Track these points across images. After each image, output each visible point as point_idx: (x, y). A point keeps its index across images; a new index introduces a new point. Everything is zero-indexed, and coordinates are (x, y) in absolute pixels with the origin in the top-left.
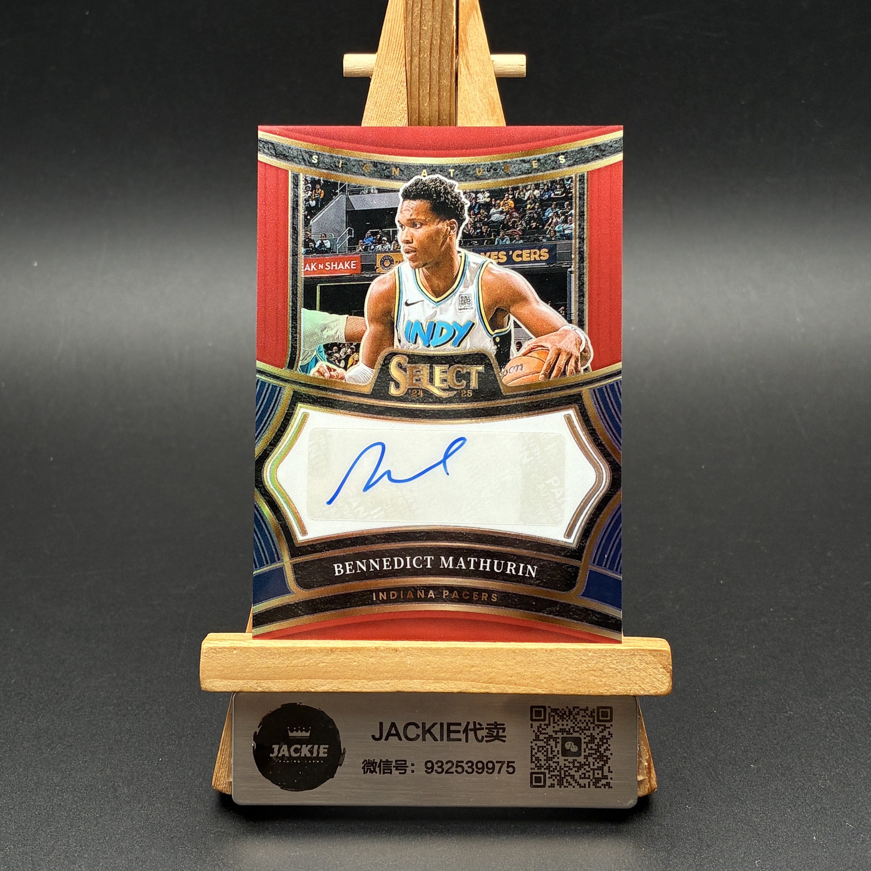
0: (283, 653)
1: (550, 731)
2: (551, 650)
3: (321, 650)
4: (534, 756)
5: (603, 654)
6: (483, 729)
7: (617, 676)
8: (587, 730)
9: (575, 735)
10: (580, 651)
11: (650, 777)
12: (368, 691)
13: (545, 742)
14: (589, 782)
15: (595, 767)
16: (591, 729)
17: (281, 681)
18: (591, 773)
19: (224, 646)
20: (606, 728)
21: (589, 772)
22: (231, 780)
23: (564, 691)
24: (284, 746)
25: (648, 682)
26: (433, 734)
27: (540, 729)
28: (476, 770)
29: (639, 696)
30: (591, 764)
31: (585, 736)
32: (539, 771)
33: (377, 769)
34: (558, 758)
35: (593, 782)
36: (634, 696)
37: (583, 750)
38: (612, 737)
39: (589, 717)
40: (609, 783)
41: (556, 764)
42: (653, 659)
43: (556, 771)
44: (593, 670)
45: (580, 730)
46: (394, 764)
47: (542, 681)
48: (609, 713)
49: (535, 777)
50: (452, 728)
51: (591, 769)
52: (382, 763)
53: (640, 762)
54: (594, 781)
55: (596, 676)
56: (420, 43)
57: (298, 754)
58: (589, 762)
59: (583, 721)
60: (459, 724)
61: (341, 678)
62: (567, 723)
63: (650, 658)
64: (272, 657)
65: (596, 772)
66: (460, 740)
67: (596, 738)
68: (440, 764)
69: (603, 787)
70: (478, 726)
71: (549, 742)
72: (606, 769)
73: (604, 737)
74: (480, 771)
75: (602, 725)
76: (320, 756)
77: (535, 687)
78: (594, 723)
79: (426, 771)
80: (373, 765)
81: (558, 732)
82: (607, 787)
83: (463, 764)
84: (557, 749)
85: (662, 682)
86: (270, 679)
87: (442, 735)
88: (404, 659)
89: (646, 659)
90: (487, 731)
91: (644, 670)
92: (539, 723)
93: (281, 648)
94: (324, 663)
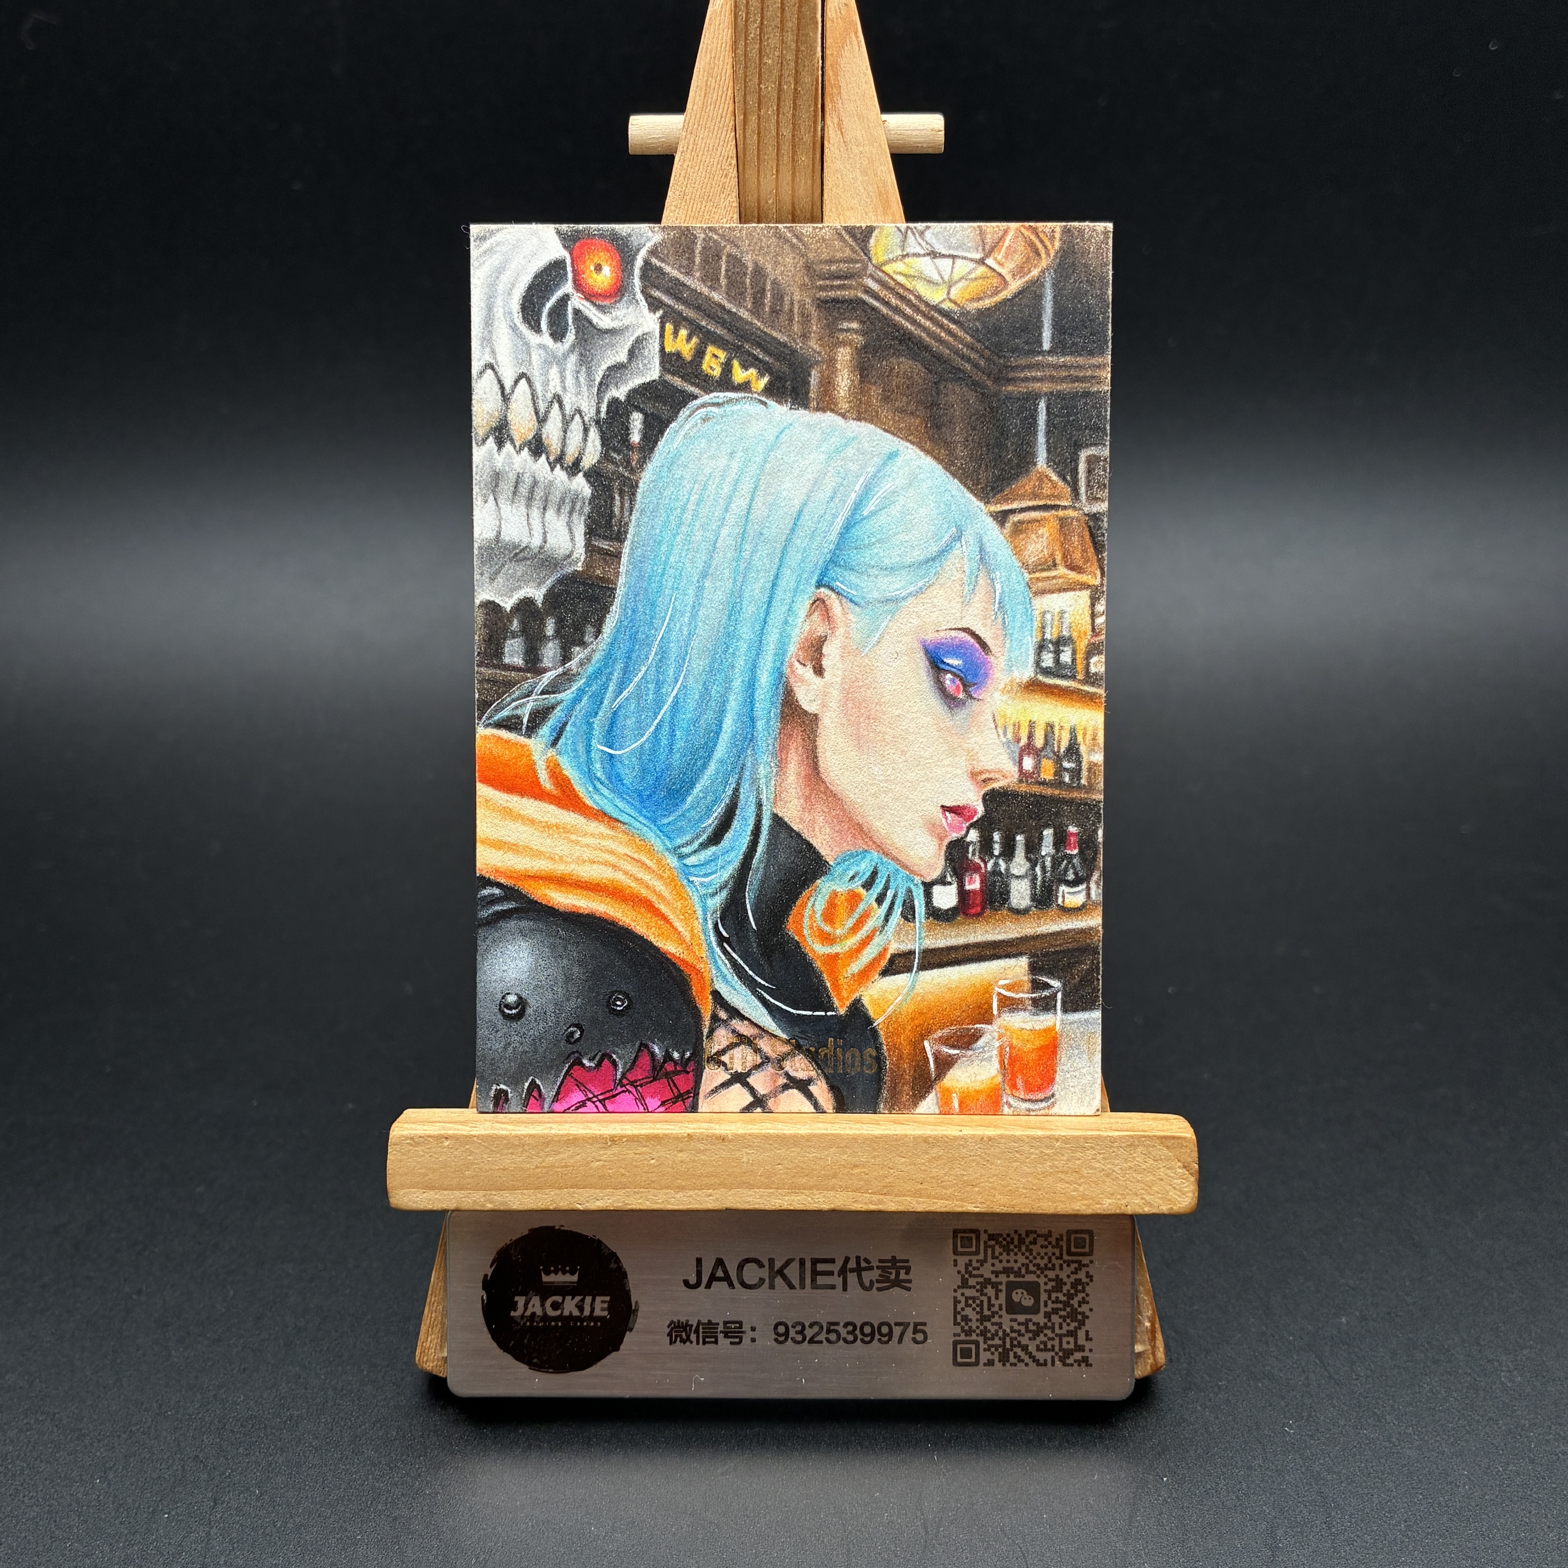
1: (986, 1271)
2: (990, 1139)
3: (595, 1140)
4: (960, 1313)
6: (871, 1268)
7: (1104, 1182)
8: (1050, 1269)
10: (1039, 1139)
11: (1154, 1347)
12: (676, 1208)
13: (977, 1291)
14: (1053, 1358)
15: (1064, 1331)
16: (1057, 1267)
17: (525, 1192)
18: (1056, 1342)
19: (428, 1133)
20: (1081, 1265)
21: (1053, 1339)
23: (1013, 1207)
24: (534, 1298)
25: (1157, 1192)
26: (786, 1277)
27: (970, 1269)
29: (1140, 1215)
30: (1057, 1326)
31: (1046, 1280)
32: (968, 1338)
33: (693, 1337)
34: (1000, 1317)
35: (1060, 1357)
36: (1131, 1216)
37: (1042, 1304)
38: (1091, 1280)
39: (1053, 1247)
40: (1087, 1357)
41: (996, 1327)
42: (1165, 1151)
43: (996, 1338)
44: (1062, 1172)
45: (1038, 1269)
46: (721, 1328)
47: (977, 1189)
48: (1087, 1241)
50: (820, 1267)
51: (1057, 1335)
52: (701, 1327)
53: (1140, 1322)
54: (1061, 1354)
55: (1067, 1183)
56: (760, 89)
57: (558, 1313)
58: (1053, 1324)
59: (1042, 1254)
60: (832, 1261)
61: (628, 1188)
62: (1015, 1258)
63: (1161, 1151)
64: (510, 1151)
65: (1065, 1340)
66: (833, 1287)
67: (1065, 1284)
68: (799, 1328)
69: (1076, 1365)
70: (864, 1264)
71: (985, 1291)
72: (1081, 1334)
73: (1078, 1281)
74: (868, 1339)
75: (1076, 1262)
76: (595, 1314)
77: (962, 1200)
78: (1061, 1258)
79: (776, 1340)
80: (685, 1330)
81: (1001, 1272)
82: (1083, 1365)
83: (840, 1328)
84: (999, 1302)
85: (1180, 1191)
86: (508, 1189)
87: (802, 1279)
88: (738, 1154)
89: (1154, 1153)
90: (879, 1272)
91: (1150, 1171)
92: (969, 1258)
93: (525, 1136)
94: (599, 1161)
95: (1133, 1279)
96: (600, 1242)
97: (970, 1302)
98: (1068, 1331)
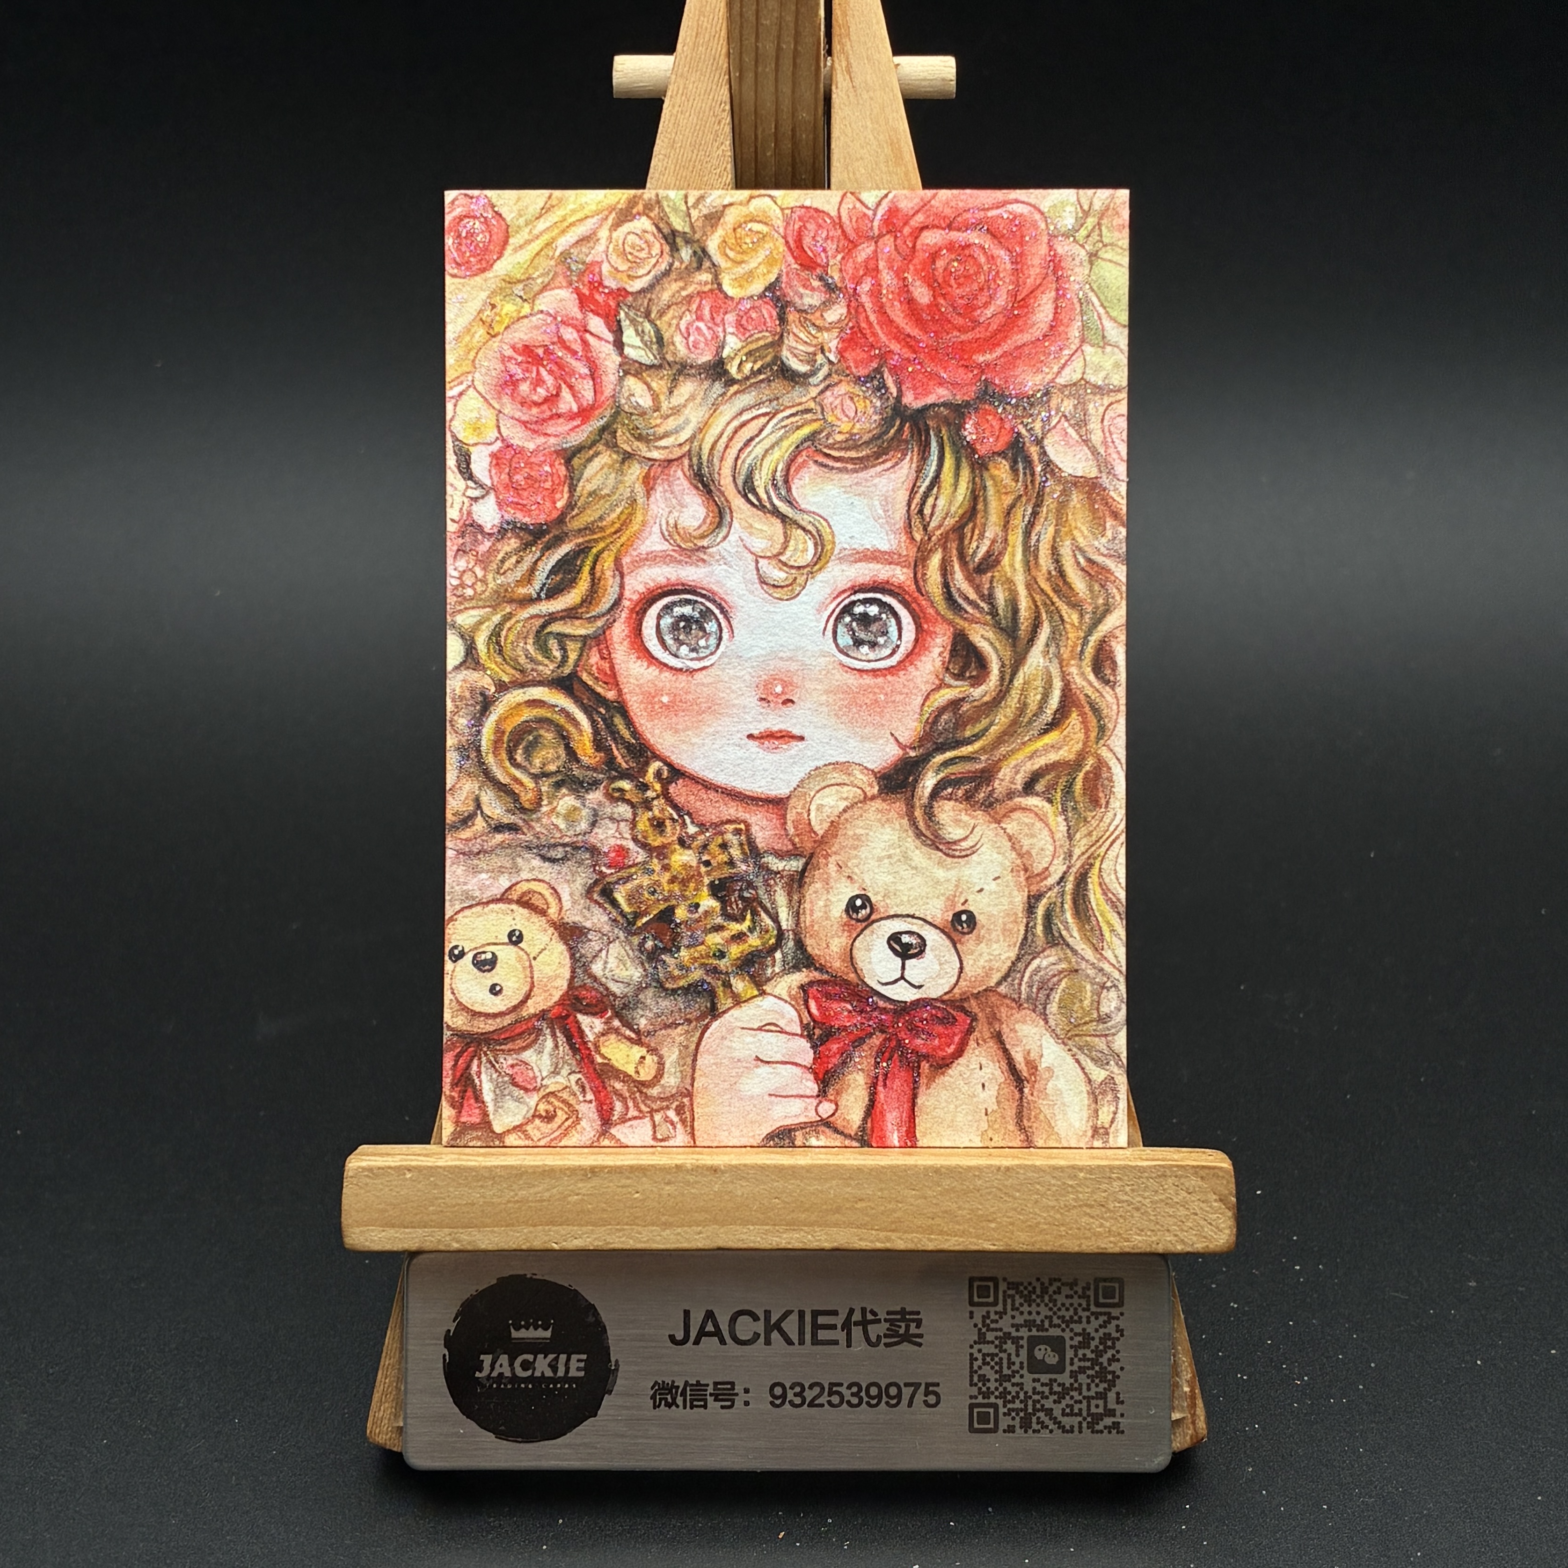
0: (500, 1176)
1: (1005, 1324)
2: (1008, 1169)
3: (573, 1171)
4: (976, 1372)
5: (1105, 1174)
6: (879, 1321)
7: (1132, 1216)
8: (1076, 1322)
9: (1054, 1332)
10: (1062, 1169)
11: (1194, 1415)
12: (663, 1247)
13: (996, 1347)
14: (1080, 1423)
15: (1092, 1393)
16: (1084, 1320)
17: (496, 1229)
18: (1084, 1406)
19: (387, 1164)
20: (1111, 1318)
21: (1080, 1402)
22: (403, 1423)
23: (1033, 1244)
25: (1191, 1228)
26: (784, 1331)
27: (988, 1321)
28: (865, 1399)
29: (1173, 1255)
30: (1084, 1387)
31: (1072, 1335)
32: (986, 1401)
33: (679, 1401)
34: (1022, 1376)
35: (1088, 1423)
36: (1164, 1256)
37: (1068, 1361)
38: (1122, 1335)
39: (1079, 1297)
40: (1119, 1423)
41: (1018, 1389)
42: (1200, 1183)
43: (1017, 1401)
44: (1087, 1205)
45: (1063, 1322)
46: (710, 1389)
47: (993, 1225)
48: (1117, 1289)
50: (821, 1320)
51: (1084, 1398)
52: (688, 1388)
53: (1177, 1385)
54: (1089, 1419)
55: (1093, 1217)
56: (757, 46)
57: (529, 1373)
58: (1081, 1385)
59: (1067, 1305)
60: (835, 1313)
61: (610, 1224)
62: (1039, 1309)
63: (1194, 1182)
64: (480, 1183)
65: (1093, 1402)
66: (836, 1343)
67: (1093, 1339)
68: (798, 1389)
69: (1106, 1431)
70: (870, 1317)
71: (1005, 1347)
72: (1111, 1396)
73: (1107, 1336)
74: (874, 1402)
75: (1105, 1314)
77: (978, 1237)
78: (1088, 1309)
79: (772, 1403)
80: (670, 1392)
81: (1022, 1326)
82: (1114, 1431)
83: (843, 1390)
84: (1020, 1359)
85: (1217, 1228)
86: (476, 1226)
87: (801, 1333)
88: (731, 1187)
89: (1187, 1184)
90: (887, 1325)
91: (1184, 1204)
92: (986, 1309)
93: (496, 1167)
94: (577, 1194)
95: (1169, 1335)
97: (988, 1359)
98: (1096, 1393)
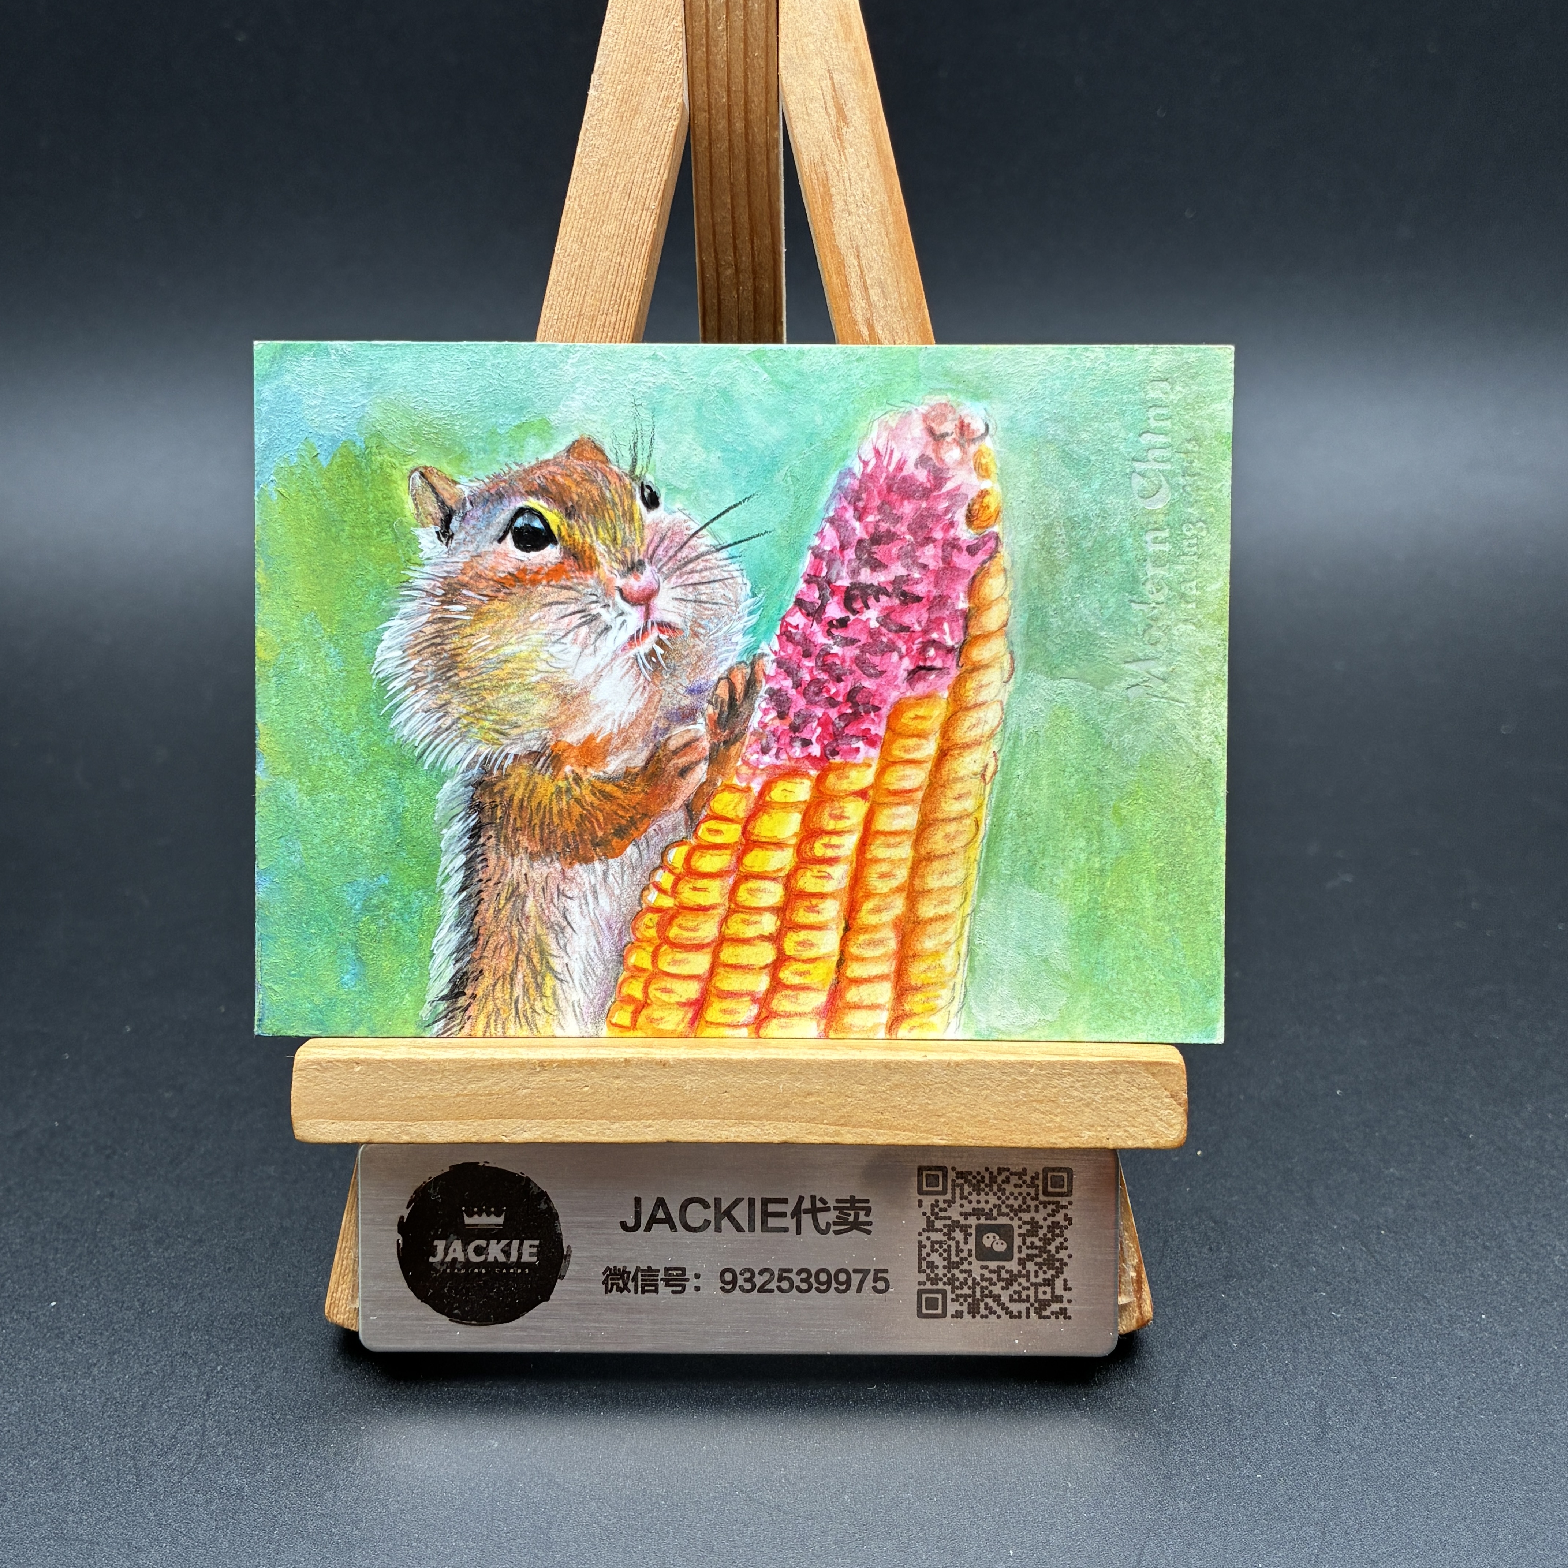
0: (449, 1070)
1: (954, 1213)
2: (958, 1064)
3: (522, 1065)
4: (925, 1259)
5: (1056, 1069)
6: (828, 1209)
7: (1083, 1112)
8: (1024, 1210)
9: (1003, 1220)
10: (1012, 1065)
11: (1140, 1299)
12: (612, 1140)
13: (945, 1235)
14: (1028, 1309)
15: (1040, 1280)
16: (1033, 1208)
17: (445, 1122)
18: (1032, 1292)
19: (337, 1057)
20: (1059, 1207)
22: (358, 1304)
23: (983, 1139)
25: (1143, 1124)
26: (734, 1219)
27: (937, 1210)
28: (815, 1285)
29: (1123, 1150)
30: (1032, 1274)
31: (1020, 1223)
32: (935, 1287)
33: (631, 1285)
34: (970, 1263)
35: (1035, 1308)
36: (1114, 1151)
37: (1016, 1250)
38: (1070, 1224)
39: (1028, 1186)
40: (1066, 1309)
41: (966, 1275)
42: (1151, 1079)
43: (966, 1287)
44: (1036, 1101)
45: (1011, 1211)
46: (661, 1275)
47: (943, 1120)
48: (1066, 1180)
49: (927, 1299)
50: (772, 1208)
51: (1032, 1284)
52: (640, 1274)
53: (1124, 1270)
54: (1036, 1305)
55: (1042, 1113)
57: (482, 1258)
58: (1028, 1272)
59: (1016, 1194)
60: (785, 1201)
61: (559, 1118)
62: (987, 1198)
63: (1145, 1077)
64: (429, 1077)
65: (1041, 1289)
66: (786, 1230)
67: (1041, 1227)
68: (748, 1275)
69: (1053, 1317)
70: (819, 1205)
71: (953, 1234)
72: (1059, 1283)
73: (1055, 1225)
74: (823, 1288)
75: (1053, 1203)
77: (927, 1131)
78: (1036, 1198)
79: (722, 1288)
80: (622, 1277)
82: (1061, 1317)
83: (793, 1276)
84: (968, 1247)
85: (1168, 1123)
86: (426, 1119)
87: (751, 1221)
88: (680, 1081)
89: (1138, 1081)
90: (837, 1213)
91: (1135, 1100)
92: (935, 1198)
93: (444, 1061)
94: (526, 1088)
95: (1116, 1221)
96: (528, 1180)
98: (1044, 1280)
